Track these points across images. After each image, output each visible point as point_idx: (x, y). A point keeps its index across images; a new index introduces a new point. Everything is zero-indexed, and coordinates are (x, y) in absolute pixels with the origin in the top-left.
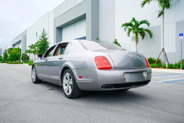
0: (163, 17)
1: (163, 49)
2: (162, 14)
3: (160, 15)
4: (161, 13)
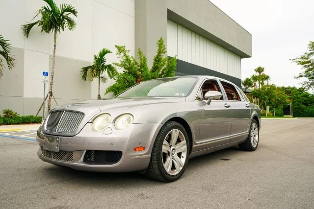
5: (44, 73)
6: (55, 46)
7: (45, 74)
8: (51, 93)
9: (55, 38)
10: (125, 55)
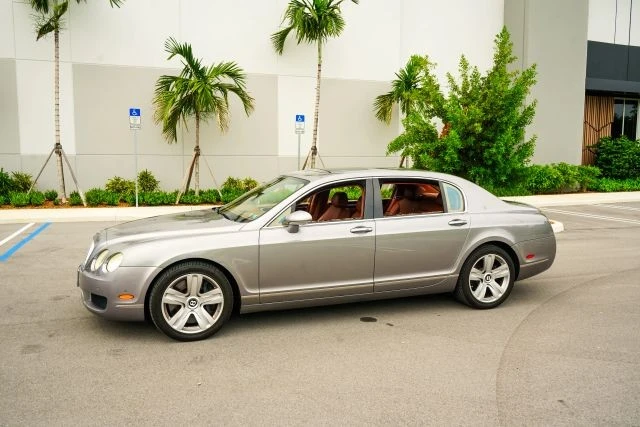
0: (57, 40)
1: (58, 144)
2: (53, 32)
3: (43, 31)
4: (49, 24)
5: (297, 116)
6: (319, 65)
7: (300, 118)
8: (314, 150)
9: (319, 50)
10: (427, 74)
